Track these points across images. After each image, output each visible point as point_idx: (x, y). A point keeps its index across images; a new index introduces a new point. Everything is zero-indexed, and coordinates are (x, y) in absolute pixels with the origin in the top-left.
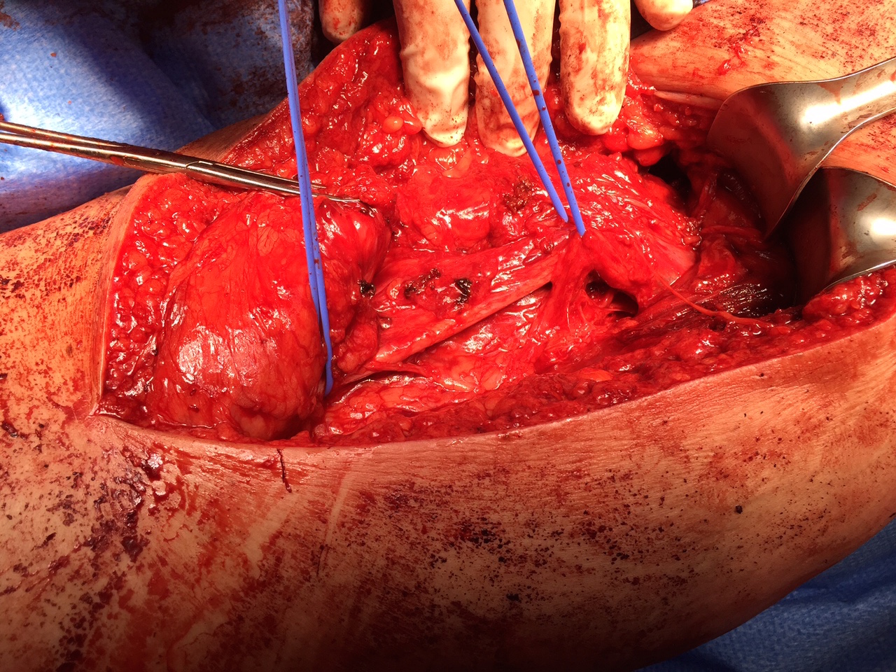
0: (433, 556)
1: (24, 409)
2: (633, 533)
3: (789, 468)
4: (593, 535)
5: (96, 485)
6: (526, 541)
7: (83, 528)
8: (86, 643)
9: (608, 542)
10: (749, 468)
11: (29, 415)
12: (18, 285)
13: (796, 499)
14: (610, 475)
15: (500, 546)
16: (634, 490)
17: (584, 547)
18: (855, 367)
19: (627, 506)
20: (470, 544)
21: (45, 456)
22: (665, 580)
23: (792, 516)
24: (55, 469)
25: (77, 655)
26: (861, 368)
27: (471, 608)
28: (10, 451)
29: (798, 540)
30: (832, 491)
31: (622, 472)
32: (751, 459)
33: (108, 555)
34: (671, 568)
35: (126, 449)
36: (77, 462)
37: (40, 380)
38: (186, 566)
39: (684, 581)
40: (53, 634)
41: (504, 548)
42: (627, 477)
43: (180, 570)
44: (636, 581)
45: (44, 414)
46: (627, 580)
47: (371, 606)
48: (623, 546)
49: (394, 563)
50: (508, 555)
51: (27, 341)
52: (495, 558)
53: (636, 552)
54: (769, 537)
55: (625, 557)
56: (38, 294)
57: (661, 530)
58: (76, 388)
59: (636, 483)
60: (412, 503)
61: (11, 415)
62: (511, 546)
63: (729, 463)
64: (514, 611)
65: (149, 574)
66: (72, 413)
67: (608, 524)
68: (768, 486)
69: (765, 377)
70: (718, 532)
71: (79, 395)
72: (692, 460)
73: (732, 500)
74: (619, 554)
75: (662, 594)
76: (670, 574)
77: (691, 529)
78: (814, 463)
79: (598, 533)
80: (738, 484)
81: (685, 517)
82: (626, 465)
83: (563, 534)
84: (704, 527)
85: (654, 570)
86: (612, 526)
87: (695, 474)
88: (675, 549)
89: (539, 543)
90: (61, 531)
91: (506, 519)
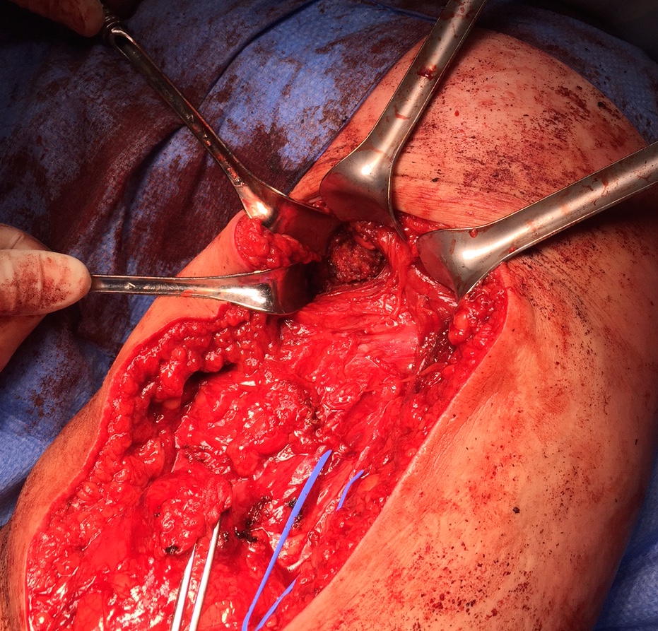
2: (464, 583)
3: (523, 459)
4: (440, 606)
10: (499, 479)
13: (548, 474)
14: (417, 557)
16: (441, 554)
17: (441, 618)
19: (446, 568)
22: (513, 595)
23: (556, 487)
26: (511, 368)
29: (576, 498)
31: (424, 546)
32: (494, 473)
34: (510, 583)
39: (526, 584)
42: (428, 549)
44: (495, 613)
46: (488, 617)
48: (465, 597)
53: (478, 594)
54: (554, 511)
55: (473, 603)
57: (480, 565)
59: (438, 548)
63: (484, 488)
67: (443, 592)
68: (522, 480)
69: (458, 415)
70: (519, 534)
72: (459, 504)
73: (506, 508)
74: (468, 604)
75: (520, 605)
76: (513, 587)
77: (498, 548)
78: (537, 445)
79: (442, 602)
80: (501, 495)
81: (488, 544)
82: (421, 542)
83: (421, 622)
84: (505, 539)
85: (499, 595)
86: (448, 590)
87: (469, 512)
88: (501, 569)
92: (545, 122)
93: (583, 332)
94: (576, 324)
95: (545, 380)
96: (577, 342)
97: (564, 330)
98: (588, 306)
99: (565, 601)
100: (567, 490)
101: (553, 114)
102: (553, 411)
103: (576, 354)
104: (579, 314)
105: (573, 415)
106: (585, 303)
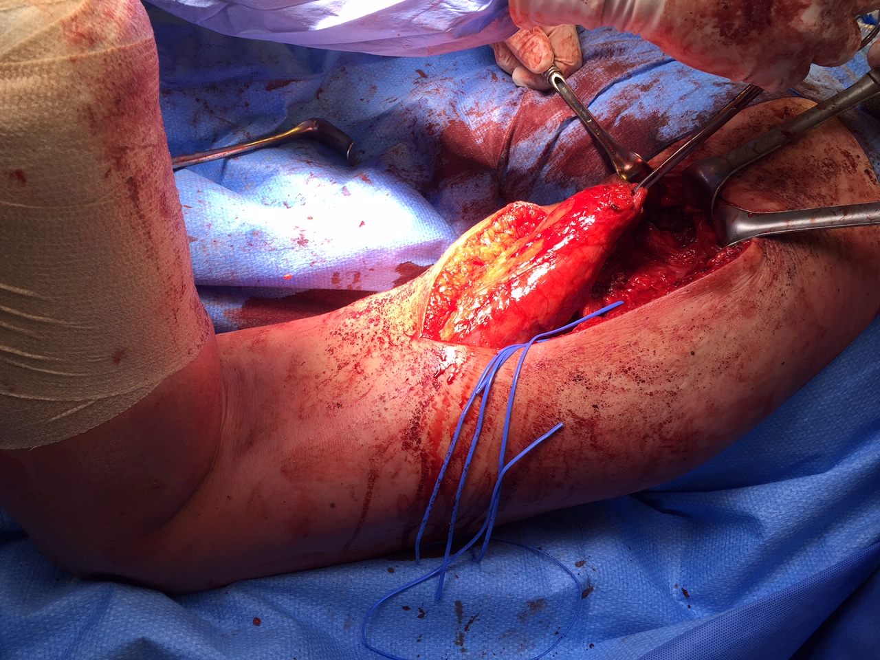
0: (558, 389)
1: (396, 337)
2: (644, 369)
3: (712, 331)
4: (626, 372)
5: (422, 362)
6: (597, 378)
7: (419, 377)
8: (421, 420)
9: (634, 374)
10: (692, 333)
11: (398, 339)
12: (390, 300)
13: (721, 347)
14: (628, 344)
15: (586, 382)
16: (641, 349)
17: (623, 378)
19: (638, 357)
20: (573, 382)
21: (404, 352)
22: (666, 393)
23: (721, 356)
24: (407, 357)
25: (417, 424)
27: (576, 413)
28: (392, 351)
29: (730, 370)
30: (738, 343)
32: (691, 329)
33: (427, 388)
34: (668, 386)
35: (433, 350)
36: (415, 354)
37: (401, 328)
38: (456, 395)
39: (675, 394)
40: (411, 416)
41: (588, 383)
42: (636, 343)
43: (454, 396)
44: (651, 394)
45: (403, 338)
46: (646, 394)
47: (533, 413)
48: (641, 376)
49: (541, 393)
50: (590, 386)
52: (584, 387)
53: (648, 379)
54: (713, 368)
55: (643, 381)
57: (658, 367)
58: (414, 329)
59: (641, 346)
60: (547, 366)
61: (392, 339)
62: (590, 381)
63: (681, 332)
64: (597, 414)
65: (443, 397)
66: (413, 337)
67: (632, 366)
68: (704, 342)
69: (689, 292)
70: (686, 366)
71: (415, 331)
72: (664, 333)
73: (688, 349)
74: (640, 380)
75: (666, 401)
76: (668, 390)
77: (672, 365)
78: (725, 329)
79: (628, 371)
80: (689, 341)
81: (668, 359)
82: (634, 339)
83: (612, 373)
84: (677, 364)
85: (659, 388)
86: (634, 367)
87: (667, 339)
88: (667, 376)
89: (603, 379)
90: (411, 378)
91: (587, 369)
92: (823, 165)
93: (786, 283)
94: (784, 277)
95: (749, 296)
96: (779, 286)
97: (775, 277)
98: (798, 272)
99: (691, 421)
100: (727, 363)
101: (831, 162)
102: (744, 315)
103: (774, 292)
104: (789, 273)
105: (754, 324)
106: (797, 269)
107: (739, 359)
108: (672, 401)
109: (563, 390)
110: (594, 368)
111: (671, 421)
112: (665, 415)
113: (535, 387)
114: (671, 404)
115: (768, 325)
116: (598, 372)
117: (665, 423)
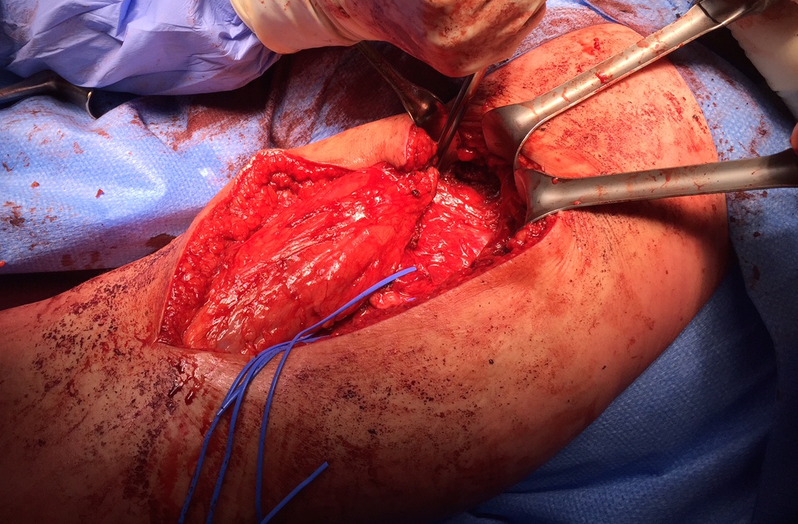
0: (324, 408)
1: (124, 342)
2: (432, 383)
3: (514, 333)
4: (409, 387)
5: (155, 376)
6: (373, 395)
7: (148, 397)
8: (149, 455)
9: (419, 390)
10: (489, 336)
11: (126, 345)
12: (124, 288)
13: (526, 353)
14: (411, 350)
15: (359, 400)
16: (427, 358)
17: (406, 395)
18: (533, 270)
19: (425, 368)
20: (343, 399)
21: (132, 363)
22: (460, 413)
23: (527, 365)
24: (137, 369)
25: (144, 461)
26: (537, 270)
27: (348, 440)
28: (117, 362)
29: (539, 381)
30: (546, 346)
31: (419, 346)
32: (489, 330)
33: (159, 411)
34: (463, 405)
35: (169, 358)
36: (146, 365)
37: (132, 328)
38: (197, 418)
39: (472, 414)
40: (135, 451)
41: (361, 401)
42: (421, 350)
43: (194, 420)
44: (442, 415)
45: (132, 344)
46: (436, 415)
47: (293, 441)
48: (428, 393)
49: (303, 413)
50: (365, 405)
51: (128, 312)
52: (357, 407)
53: (437, 396)
54: (518, 380)
55: (431, 399)
56: (134, 290)
57: (449, 380)
58: (148, 330)
59: (427, 353)
60: (310, 378)
61: (118, 345)
62: (365, 399)
63: (476, 335)
64: (374, 441)
65: (179, 422)
66: (146, 342)
67: (415, 380)
68: (505, 346)
69: (486, 283)
70: (484, 378)
71: (149, 333)
72: (456, 336)
73: (485, 356)
74: (427, 398)
75: (461, 423)
76: (463, 409)
77: (466, 378)
78: (529, 328)
79: (412, 386)
80: (486, 346)
81: (460, 370)
83: (392, 388)
84: (473, 375)
85: (451, 407)
86: (419, 381)
87: (459, 344)
88: (461, 392)
89: (380, 395)
90: (138, 398)
91: (360, 382)
92: (643, 112)
93: (601, 269)
94: (598, 262)
95: (557, 288)
96: (593, 274)
97: (587, 262)
98: (615, 253)
100: (534, 372)
101: (652, 108)
102: (552, 312)
103: (588, 282)
104: (604, 256)
105: (565, 321)
106: (614, 250)
107: (550, 367)
108: (469, 423)
109: (330, 410)
110: (368, 381)
111: (469, 447)
112: (461, 441)
113: (295, 405)
114: (468, 427)
115: (582, 322)
116: (374, 387)
117: (462, 450)
